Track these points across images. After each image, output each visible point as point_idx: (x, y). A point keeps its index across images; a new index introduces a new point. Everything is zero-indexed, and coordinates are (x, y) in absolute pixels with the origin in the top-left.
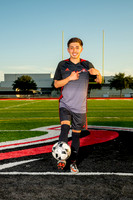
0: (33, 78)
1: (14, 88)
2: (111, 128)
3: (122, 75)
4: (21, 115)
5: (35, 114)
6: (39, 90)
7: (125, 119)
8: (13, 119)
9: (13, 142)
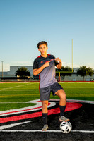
0: (28, 69)
1: (16, 75)
2: (78, 101)
3: (84, 67)
4: (20, 93)
5: (29, 92)
6: (32, 76)
7: (86, 95)
8: (15, 95)
9: (14, 110)
